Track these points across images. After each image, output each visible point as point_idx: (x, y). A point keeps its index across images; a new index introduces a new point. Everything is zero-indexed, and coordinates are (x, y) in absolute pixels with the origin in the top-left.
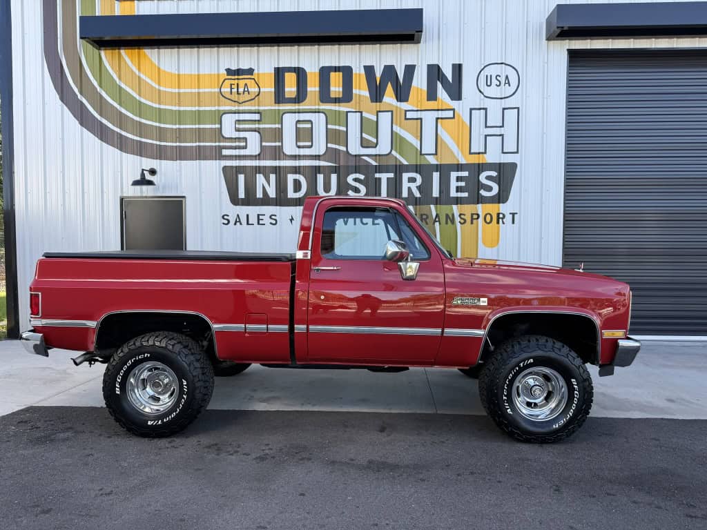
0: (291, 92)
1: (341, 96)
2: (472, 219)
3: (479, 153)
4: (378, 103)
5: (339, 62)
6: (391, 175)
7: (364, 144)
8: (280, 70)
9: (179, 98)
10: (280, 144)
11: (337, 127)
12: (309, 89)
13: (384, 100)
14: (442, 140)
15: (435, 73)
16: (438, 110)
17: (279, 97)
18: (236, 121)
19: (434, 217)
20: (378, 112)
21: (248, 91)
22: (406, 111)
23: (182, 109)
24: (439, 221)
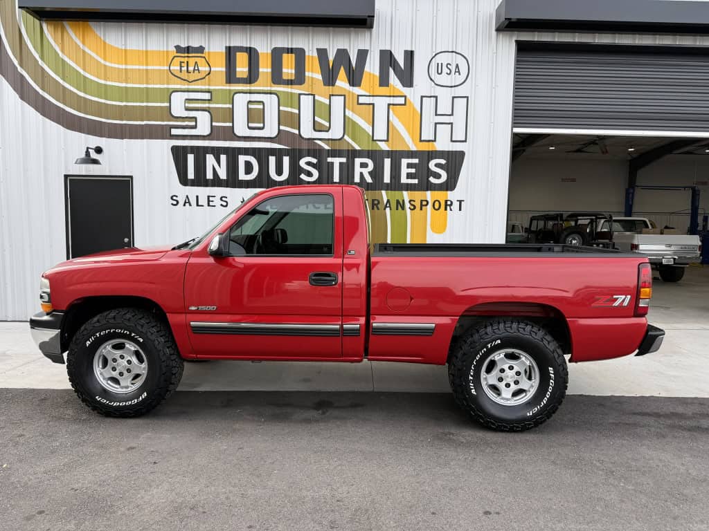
0: (243, 72)
1: (293, 78)
2: (422, 205)
3: (429, 141)
4: (331, 87)
5: (292, 44)
6: (344, 160)
7: (316, 127)
8: (232, 49)
9: (126, 75)
10: (231, 124)
11: (289, 109)
12: (261, 70)
13: (337, 84)
14: (393, 125)
15: (387, 58)
16: (390, 96)
17: (231, 77)
18: (187, 99)
19: (385, 202)
20: (331, 95)
21: (198, 70)
22: (358, 96)
23: (129, 85)
24: (390, 207)
